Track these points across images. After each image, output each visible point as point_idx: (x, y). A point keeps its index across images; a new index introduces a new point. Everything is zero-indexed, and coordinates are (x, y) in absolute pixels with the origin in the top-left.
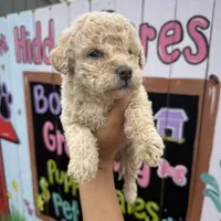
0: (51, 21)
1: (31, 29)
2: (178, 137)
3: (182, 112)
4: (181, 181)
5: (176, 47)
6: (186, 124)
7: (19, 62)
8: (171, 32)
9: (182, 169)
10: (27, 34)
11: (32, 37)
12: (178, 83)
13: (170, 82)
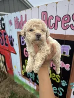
0: (26, 15)
1: (19, 18)
2: (67, 55)
3: (69, 46)
4: (68, 69)
5: (68, 24)
6: (70, 50)
7: (16, 28)
8: (66, 19)
9: (68, 65)
10: (18, 19)
11: (20, 20)
12: (68, 37)
13: (65, 36)
